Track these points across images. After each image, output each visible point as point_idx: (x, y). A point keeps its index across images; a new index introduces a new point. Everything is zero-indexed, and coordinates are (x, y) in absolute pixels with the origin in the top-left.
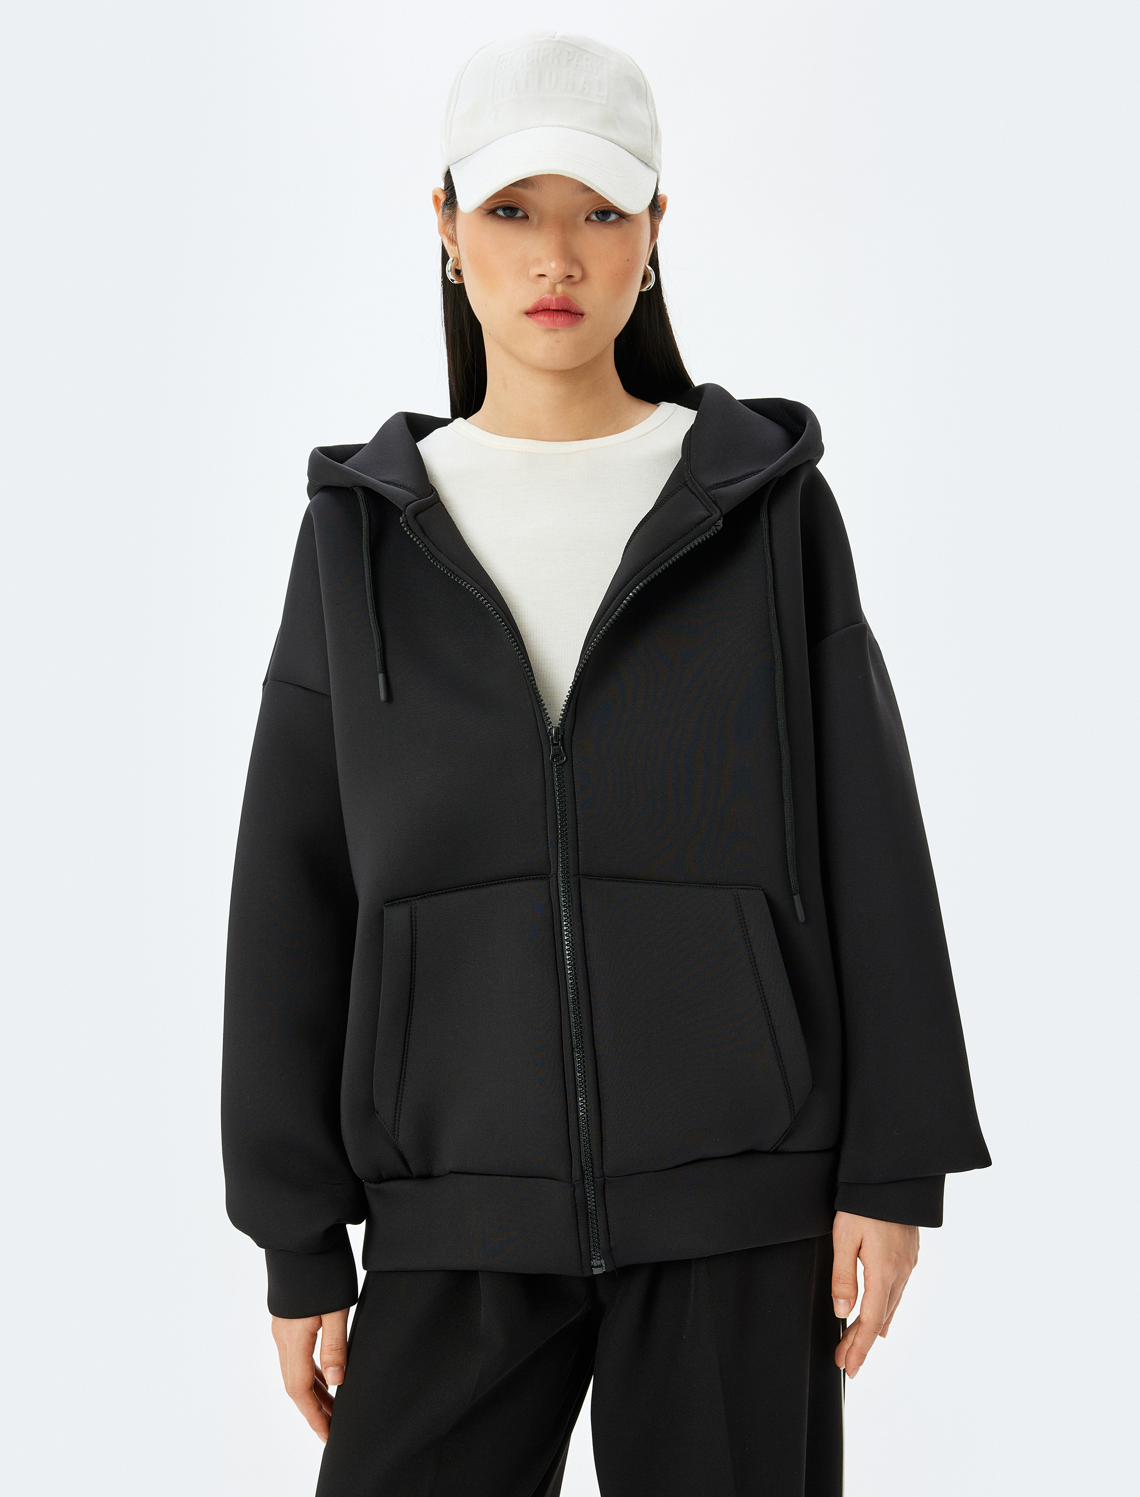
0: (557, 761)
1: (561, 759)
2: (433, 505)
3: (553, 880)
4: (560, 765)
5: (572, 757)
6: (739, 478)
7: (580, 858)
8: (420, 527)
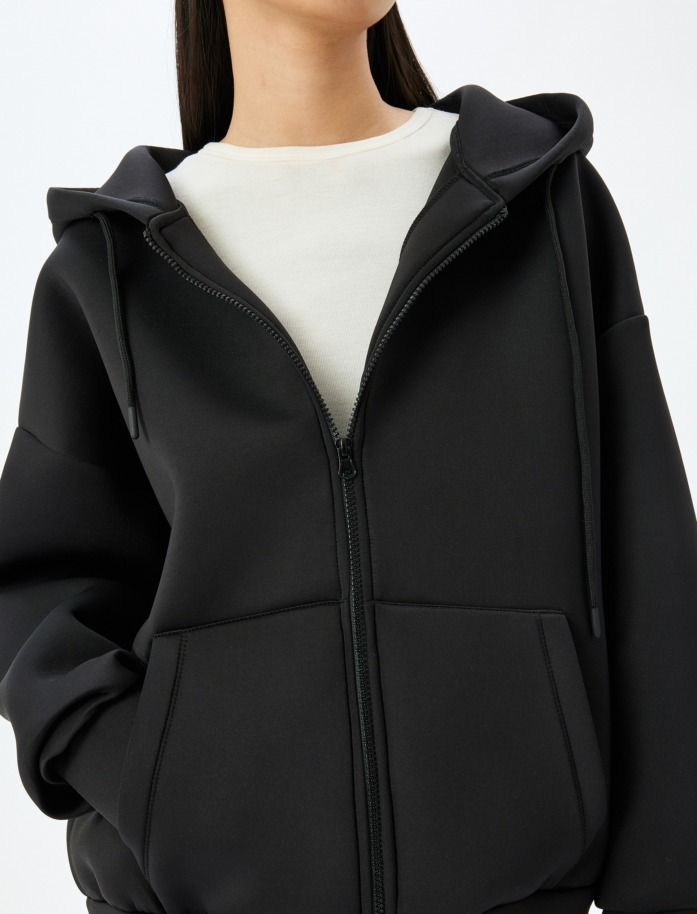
0: (346, 475)
1: (350, 474)
2: (180, 219)
3: (344, 606)
4: (349, 480)
5: (362, 471)
6: (517, 167)
7: (374, 581)
8: (167, 242)
